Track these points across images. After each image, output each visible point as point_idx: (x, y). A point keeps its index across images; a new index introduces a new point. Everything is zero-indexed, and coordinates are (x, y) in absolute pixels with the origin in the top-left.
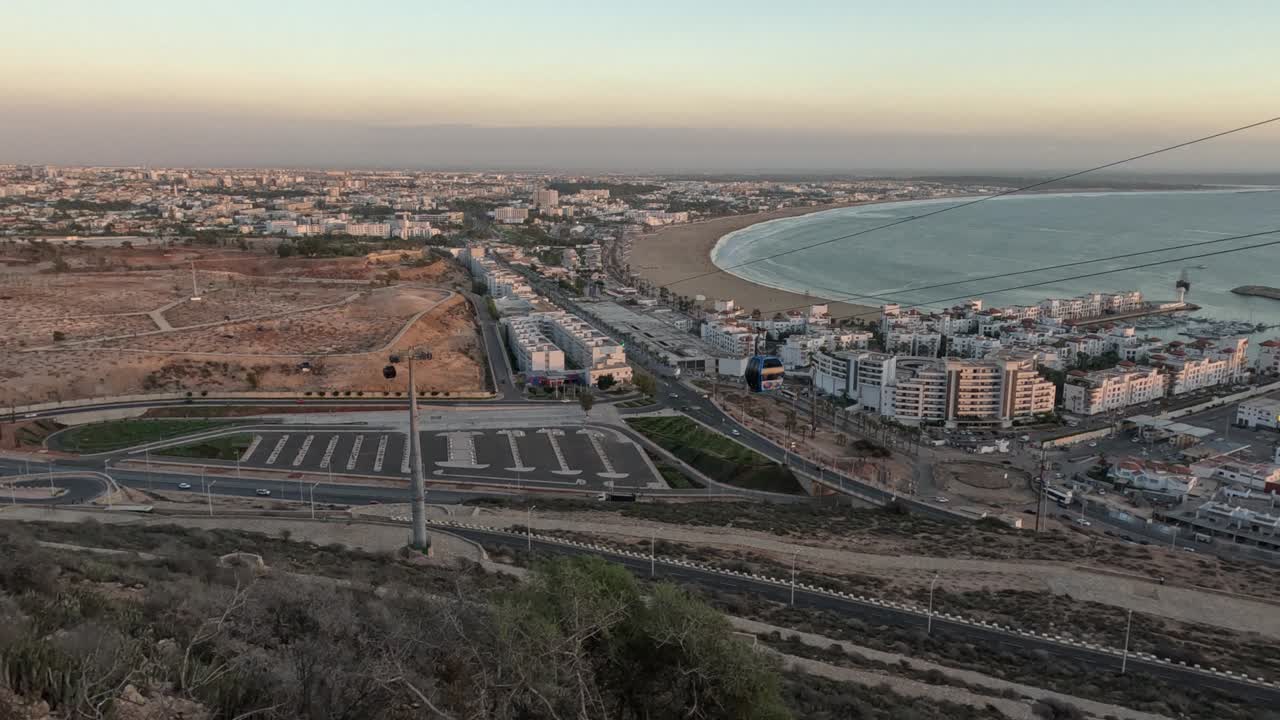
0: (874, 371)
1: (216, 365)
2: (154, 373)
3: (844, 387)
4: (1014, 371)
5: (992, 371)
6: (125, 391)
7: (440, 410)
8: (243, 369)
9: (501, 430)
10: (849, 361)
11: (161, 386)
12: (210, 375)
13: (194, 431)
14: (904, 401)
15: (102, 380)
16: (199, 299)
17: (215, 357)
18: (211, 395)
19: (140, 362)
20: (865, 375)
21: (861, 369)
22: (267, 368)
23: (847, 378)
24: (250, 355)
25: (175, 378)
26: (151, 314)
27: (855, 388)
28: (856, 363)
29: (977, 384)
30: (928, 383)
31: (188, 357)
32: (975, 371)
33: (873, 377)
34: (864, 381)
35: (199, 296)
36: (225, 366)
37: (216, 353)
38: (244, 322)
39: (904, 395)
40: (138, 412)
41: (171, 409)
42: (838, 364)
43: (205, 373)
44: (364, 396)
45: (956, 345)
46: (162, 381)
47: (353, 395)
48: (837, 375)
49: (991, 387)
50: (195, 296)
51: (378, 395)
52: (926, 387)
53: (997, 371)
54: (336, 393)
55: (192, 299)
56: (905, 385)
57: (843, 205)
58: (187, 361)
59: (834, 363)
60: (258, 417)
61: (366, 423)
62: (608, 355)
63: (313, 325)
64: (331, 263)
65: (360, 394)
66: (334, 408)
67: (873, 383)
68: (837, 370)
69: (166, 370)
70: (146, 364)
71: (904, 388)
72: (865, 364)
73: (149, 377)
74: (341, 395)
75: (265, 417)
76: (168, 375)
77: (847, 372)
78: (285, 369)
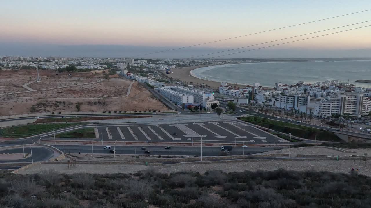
0: (304, 100)
1: (60, 102)
2: (34, 106)
3: (292, 106)
4: (362, 97)
5: (354, 97)
6: (22, 113)
7: (161, 117)
8: (72, 104)
9: (194, 123)
10: (294, 97)
11: (38, 111)
12: (58, 106)
13: (63, 127)
14: (324, 109)
15: (12, 108)
16: (40, 81)
17: (58, 99)
18: (62, 113)
19: (27, 101)
20: (301, 102)
21: (300, 99)
22: (82, 103)
23: (294, 103)
24: (73, 99)
25: (43, 108)
26: (23, 86)
27: (297, 107)
28: (298, 97)
29: (349, 102)
30: (333, 102)
31: (47, 100)
32: (349, 97)
33: (304, 102)
34: (300, 104)
35: (40, 80)
36: (64, 103)
37: (58, 98)
38: (64, 88)
39: (324, 107)
40: (32, 121)
41: (48, 119)
42: (288, 98)
43: (56, 106)
44: (126, 113)
45: (311, 94)
46: (38, 109)
47: (122, 112)
48: (288, 102)
49: (354, 103)
50: (38, 80)
51: (132, 112)
52: (333, 103)
53: (355, 97)
54: (115, 112)
55: (38, 81)
56: (324, 103)
57: (215, 65)
58: (47, 101)
59: (287, 98)
60: (87, 121)
61: (136, 122)
62: (208, 97)
63: (93, 89)
64: (79, 74)
65: (125, 112)
66: (117, 117)
67: (304, 104)
68: (288, 100)
69: (38, 105)
70: (29, 102)
71: (324, 104)
72: (301, 98)
73: (32, 107)
74: (118, 112)
75: (90, 121)
76: (40, 107)
77: (294, 101)
78: (90, 103)
